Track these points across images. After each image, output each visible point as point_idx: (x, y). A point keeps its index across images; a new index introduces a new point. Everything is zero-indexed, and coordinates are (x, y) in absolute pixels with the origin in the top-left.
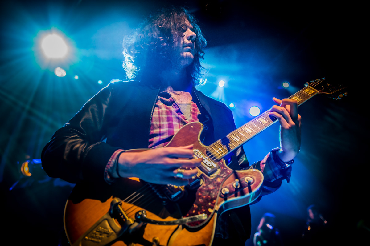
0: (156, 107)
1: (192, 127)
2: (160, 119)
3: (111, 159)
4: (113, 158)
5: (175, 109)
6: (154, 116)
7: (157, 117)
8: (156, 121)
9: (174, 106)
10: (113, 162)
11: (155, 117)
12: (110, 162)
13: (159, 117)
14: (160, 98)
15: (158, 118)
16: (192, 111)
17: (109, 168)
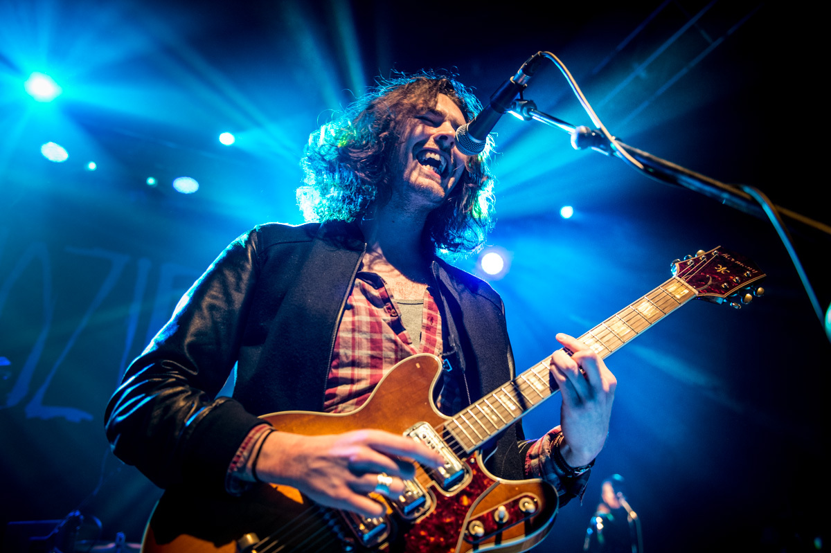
0: (349, 309)
1: (418, 366)
2: (354, 345)
3: (240, 449)
4: (244, 448)
5: (389, 318)
6: (341, 334)
7: (349, 338)
8: (346, 348)
9: (388, 308)
10: (244, 458)
11: (343, 338)
12: (239, 457)
13: (353, 339)
14: (360, 283)
15: (351, 341)
16: (425, 321)
17: (236, 470)
